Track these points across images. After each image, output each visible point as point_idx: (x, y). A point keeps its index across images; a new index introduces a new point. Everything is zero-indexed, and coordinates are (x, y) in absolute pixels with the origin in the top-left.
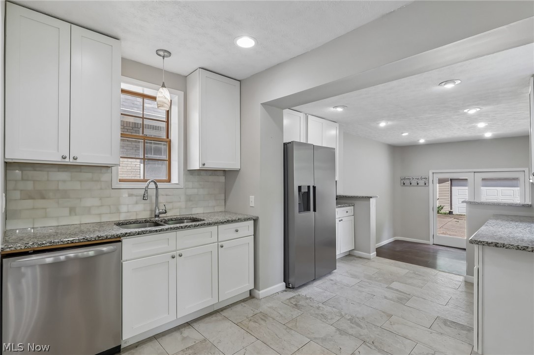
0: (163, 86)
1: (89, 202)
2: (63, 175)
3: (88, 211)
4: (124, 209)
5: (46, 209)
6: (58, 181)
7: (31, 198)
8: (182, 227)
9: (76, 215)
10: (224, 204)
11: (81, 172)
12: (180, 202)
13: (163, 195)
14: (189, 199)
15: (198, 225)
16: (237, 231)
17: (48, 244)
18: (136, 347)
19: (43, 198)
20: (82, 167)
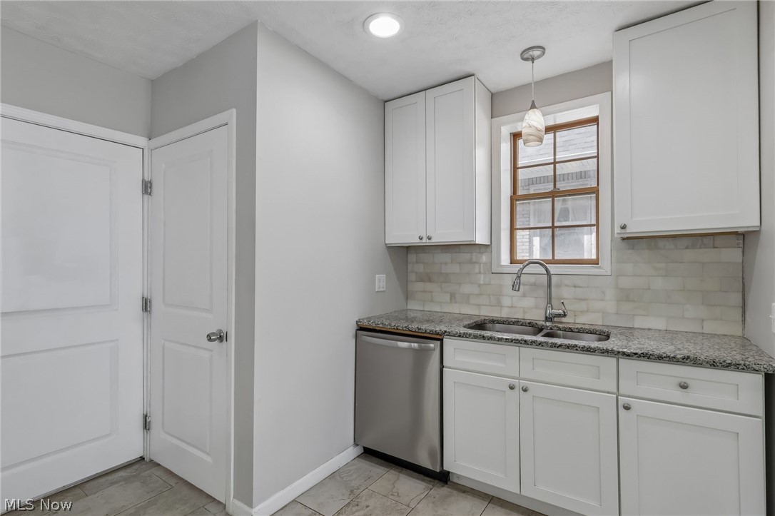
0: (533, 106)
1: (467, 289)
2: (446, 257)
3: (466, 299)
4: (506, 301)
5: (431, 292)
6: (441, 263)
7: (422, 280)
8: (525, 341)
9: (456, 302)
10: (740, 318)
11: (459, 252)
12: (603, 300)
13: (567, 286)
14: (625, 296)
15: (560, 346)
16: (684, 387)
17: (381, 326)
18: (464, 492)
19: (430, 281)
20: (461, 247)
